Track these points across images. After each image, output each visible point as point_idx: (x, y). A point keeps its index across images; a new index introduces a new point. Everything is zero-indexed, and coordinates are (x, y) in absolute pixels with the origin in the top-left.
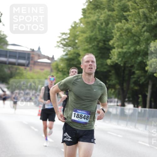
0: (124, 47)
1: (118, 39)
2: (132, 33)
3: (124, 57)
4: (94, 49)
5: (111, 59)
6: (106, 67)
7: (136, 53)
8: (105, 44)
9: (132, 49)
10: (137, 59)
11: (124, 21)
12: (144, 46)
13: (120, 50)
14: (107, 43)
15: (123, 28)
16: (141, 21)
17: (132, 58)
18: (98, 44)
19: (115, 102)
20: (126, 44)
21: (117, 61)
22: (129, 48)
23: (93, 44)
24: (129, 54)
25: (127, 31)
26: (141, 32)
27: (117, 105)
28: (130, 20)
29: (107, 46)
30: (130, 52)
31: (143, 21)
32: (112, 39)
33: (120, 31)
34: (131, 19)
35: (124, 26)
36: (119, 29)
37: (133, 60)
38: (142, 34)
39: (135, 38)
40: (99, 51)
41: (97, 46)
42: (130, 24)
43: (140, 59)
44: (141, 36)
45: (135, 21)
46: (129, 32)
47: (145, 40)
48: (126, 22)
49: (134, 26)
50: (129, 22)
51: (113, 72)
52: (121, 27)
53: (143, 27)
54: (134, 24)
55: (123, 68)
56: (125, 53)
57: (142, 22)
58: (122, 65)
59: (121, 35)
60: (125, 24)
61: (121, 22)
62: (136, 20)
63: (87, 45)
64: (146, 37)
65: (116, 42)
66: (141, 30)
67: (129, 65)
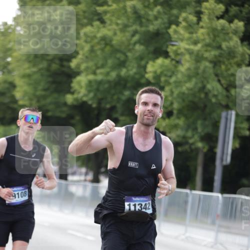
0: (98, 71)
1: (87, 57)
2: (112, 46)
3: (98, 90)
4: (42, 75)
5: (73, 93)
6: (65, 109)
7: (121, 83)
8: (62, 66)
9: (114, 75)
10: (123, 94)
11: (97, 23)
12: (134, 70)
13: (91, 77)
14: (65, 63)
15: (95, 37)
16: (130, 24)
17: (113, 91)
18: (49, 65)
19: (81, 174)
20: (103, 66)
21: (85, 99)
22: (108, 74)
23: (41, 66)
24: (106, 86)
25: (103, 42)
26: (129, 44)
27: (85, 180)
28: (108, 22)
29: (65, 69)
30: (109, 82)
31: (134, 23)
32: (75, 57)
33: (90, 42)
34: (111, 20)
35: (98, 32)
36: (89, 38)
37: (115, 97)
38: (131, 47)
39: (118, 55)
40: (50, 79)
41: (48, 69)
42: (109, 30)
43: (127, 93)
44: (130, 50)
45: (117, 24)
46: (106, 44)
47: (136, 58)
48: (101, 26)
49: (115, 34)
50: (107, 25)
51: (78, 118)
52: (92, 35)
53: (133, 35)
54: (115, 30)
55: (96, 112)
56: (100, 83)
57: (132, 26)
58: (94, 106)
59: (92, 50)
60: (99, 28)
61: (92, 26)
62: (119, 22)
63: (29, 68)
64: (137, 54)
65: (82, 63)
66: (129, 40)
67: (108, 106)
